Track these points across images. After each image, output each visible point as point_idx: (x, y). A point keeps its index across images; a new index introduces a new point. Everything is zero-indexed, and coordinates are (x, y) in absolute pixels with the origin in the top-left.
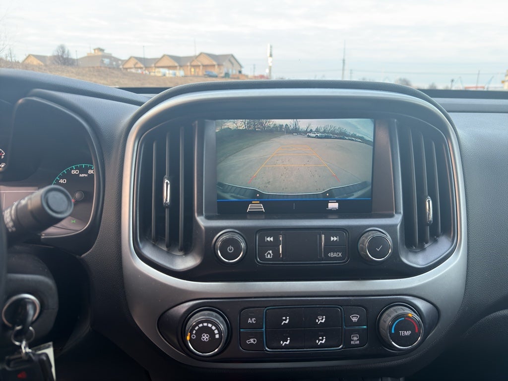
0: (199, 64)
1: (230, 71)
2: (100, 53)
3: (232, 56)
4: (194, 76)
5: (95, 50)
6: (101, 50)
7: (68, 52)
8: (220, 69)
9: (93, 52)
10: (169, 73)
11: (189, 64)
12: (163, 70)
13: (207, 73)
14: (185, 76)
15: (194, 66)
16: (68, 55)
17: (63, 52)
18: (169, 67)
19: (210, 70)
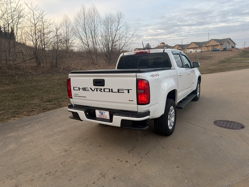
0: (210, 45)
1: (228, 48)
2: (163, 45)
3: (230, 39)
4: (207, 51)
5: (161, 44)
6: (163, 43)
7: (150, 46)
8: (221, 47)
9: (160, 44)
10: (193, 51)
11: (204, 46)
12: (190, 50)
13: (214, 49)
14: (201, 52)
15: (207, 46)
16: (150, 47)
17: (148, 46)
18: (193, 48)
19: (215, 47)
